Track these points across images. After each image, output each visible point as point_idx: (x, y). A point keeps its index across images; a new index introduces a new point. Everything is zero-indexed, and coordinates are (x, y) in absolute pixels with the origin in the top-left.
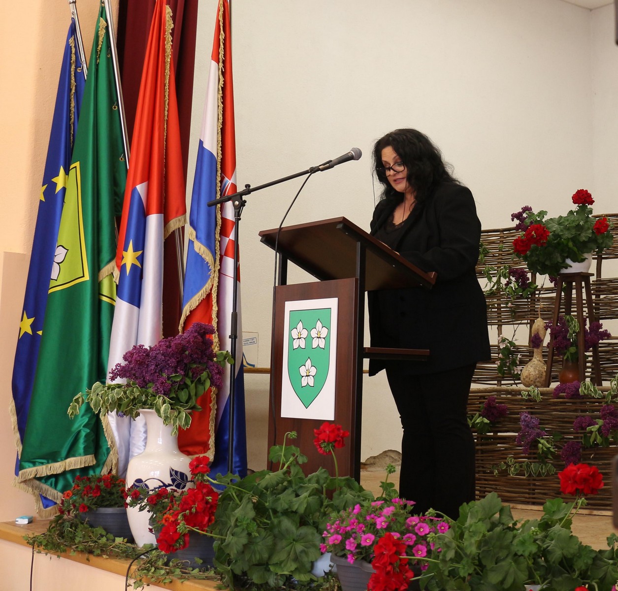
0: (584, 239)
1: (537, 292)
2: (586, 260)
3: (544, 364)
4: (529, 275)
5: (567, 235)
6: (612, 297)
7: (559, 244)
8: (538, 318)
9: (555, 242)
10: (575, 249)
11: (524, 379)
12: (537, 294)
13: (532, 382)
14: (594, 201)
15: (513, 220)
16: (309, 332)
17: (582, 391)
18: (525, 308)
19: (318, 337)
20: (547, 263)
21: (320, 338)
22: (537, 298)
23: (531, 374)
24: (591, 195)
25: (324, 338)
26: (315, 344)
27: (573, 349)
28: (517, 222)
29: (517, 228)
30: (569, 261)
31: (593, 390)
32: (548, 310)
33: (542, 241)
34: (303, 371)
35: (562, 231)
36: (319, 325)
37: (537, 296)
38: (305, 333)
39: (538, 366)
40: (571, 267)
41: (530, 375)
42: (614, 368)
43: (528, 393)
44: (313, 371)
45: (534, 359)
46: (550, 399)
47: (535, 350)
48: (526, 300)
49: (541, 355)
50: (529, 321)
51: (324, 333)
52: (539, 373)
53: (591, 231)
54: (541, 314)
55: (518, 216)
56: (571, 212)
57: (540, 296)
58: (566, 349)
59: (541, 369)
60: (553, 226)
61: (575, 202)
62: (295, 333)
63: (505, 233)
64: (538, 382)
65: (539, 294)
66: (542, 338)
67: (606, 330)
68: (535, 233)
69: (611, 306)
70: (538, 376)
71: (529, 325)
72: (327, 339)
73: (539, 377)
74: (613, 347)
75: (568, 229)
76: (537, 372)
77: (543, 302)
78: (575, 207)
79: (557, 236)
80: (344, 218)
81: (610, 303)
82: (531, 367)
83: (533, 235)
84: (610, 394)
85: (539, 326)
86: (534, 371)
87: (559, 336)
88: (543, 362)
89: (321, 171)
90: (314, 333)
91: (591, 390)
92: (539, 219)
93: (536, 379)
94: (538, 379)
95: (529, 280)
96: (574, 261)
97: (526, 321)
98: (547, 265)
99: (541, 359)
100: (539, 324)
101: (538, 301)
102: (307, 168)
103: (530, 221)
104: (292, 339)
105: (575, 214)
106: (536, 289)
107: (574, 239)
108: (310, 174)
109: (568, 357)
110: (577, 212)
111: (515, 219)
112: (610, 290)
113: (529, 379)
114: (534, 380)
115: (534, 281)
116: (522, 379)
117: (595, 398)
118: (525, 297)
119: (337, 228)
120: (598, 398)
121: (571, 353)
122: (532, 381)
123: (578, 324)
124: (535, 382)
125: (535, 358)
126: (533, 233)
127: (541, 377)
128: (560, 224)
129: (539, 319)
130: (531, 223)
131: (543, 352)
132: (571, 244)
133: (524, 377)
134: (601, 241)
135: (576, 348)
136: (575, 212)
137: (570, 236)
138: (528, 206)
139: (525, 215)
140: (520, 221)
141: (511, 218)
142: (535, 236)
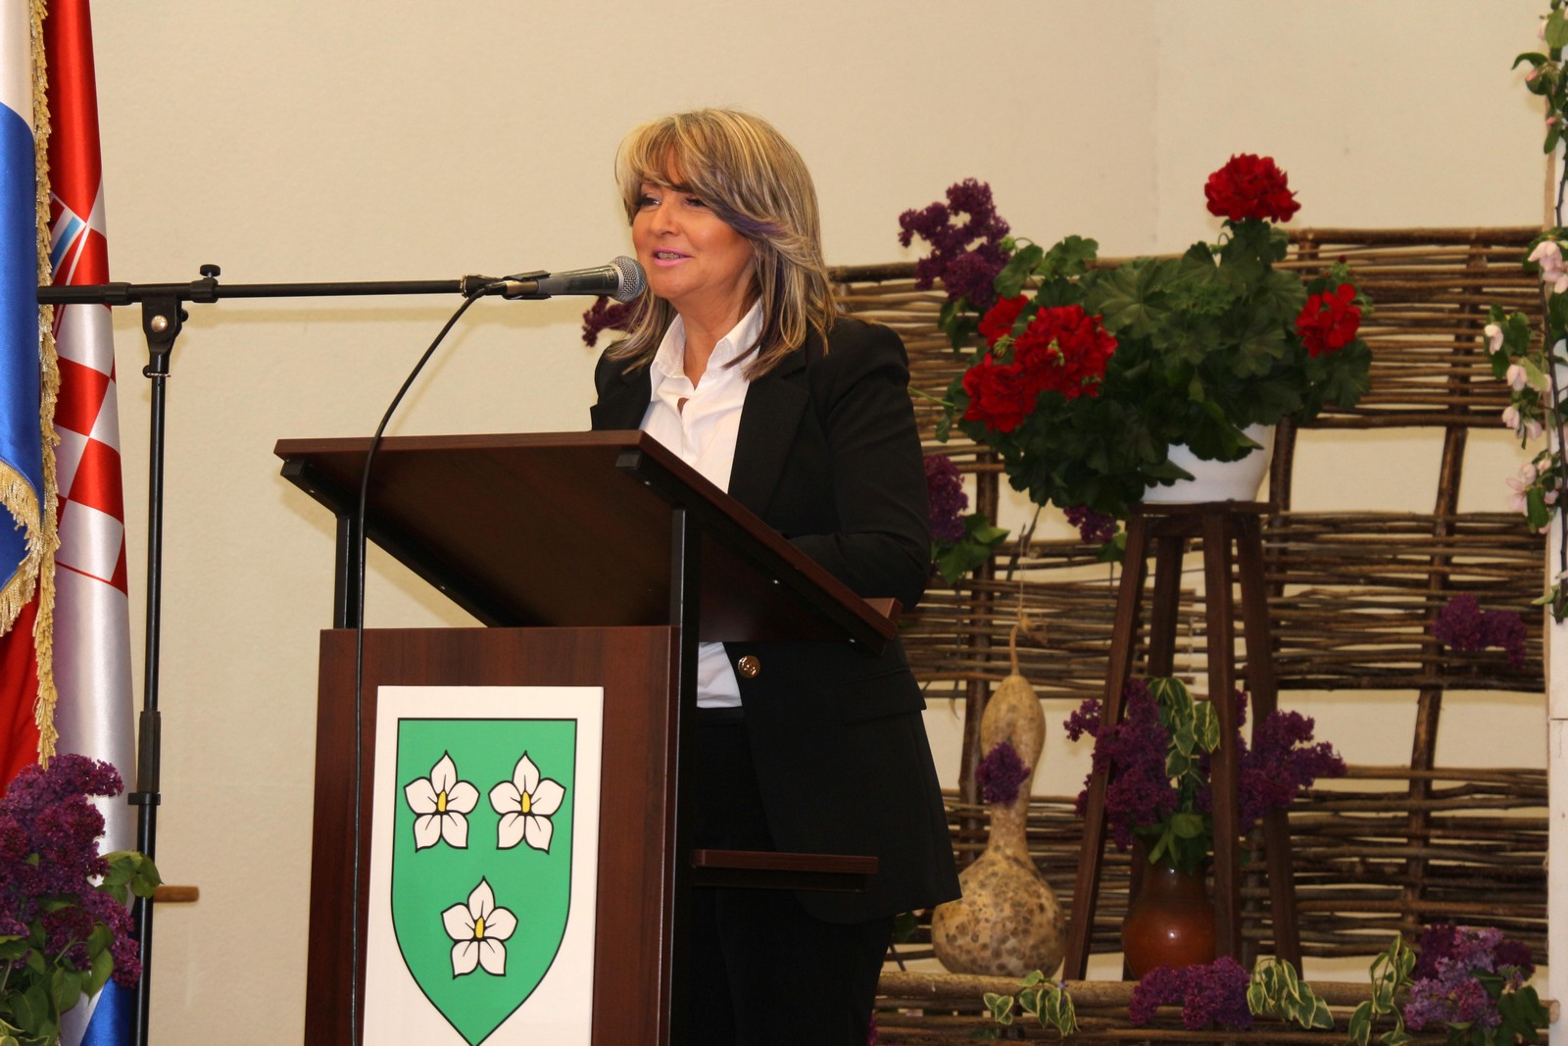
0: (1253, 366)
1: (1002, 560)
2: (1254, 451)
3: (1035, 875)
4: (969, 487)
5: (1186, 350)
6: (1336, 596)
7: (1145, 382)
8: (1007, 672)
9: (1129, 374)
10: (1216, 409)
11: (951, 939)
12: (1001, 568)
13: (988, 953)
14: (1296, 207)
15: (906, 241)
16: (484, 796)
17: (1258, 997)
18: (945, 627)
19: (520, 813)
20: (1098, 463)
21: (530, 814)
22: (1000, 584)
23: (981, 916)
24: (1284, 180)
25: (548, 817)
26: (509, 833)
27: (1186, 824)
30: (1180, 455)
31: (1297, 995)
32: (1050, 641)
33: (1086, 380)
34: (458, 922)
35: (1164, 333)
36: (526, 772)
37: (1001, 575)
38: (465, 798)
39: (1013, 885)
40: (1190, 478)
41: (977, 921)
42: (1338, 903)
43: (1016, 1000)
44: (502, 924)
45: (990, 854)
46: (1109, 1026)
47: (997, 813)
48: (952, 593)
49: (1022, 834)
50: (963, 685)
51: (548, 797)
52: (1017, 914)
53: (1279, 334)
54: (1022, 657)
55: (912, 224)
56: (1200, 252)
57: (1017, 576)
58: (1160, 820)
59: (1023, 896)
60: (1123, 306)
61: (1215, 208)
62: (420, 796)
63: (855, 285)
64: (1013, 952)
65: (1012, 567)
66: (1027, 763)
67: (1327, 747)
68: (1060, 345)
69: (1331, 634)
70: (1010, 926)
71: (961, 703)
72: (562, 819)
73: (1014, 933)
74: (1336, 811)
75: (1185, 322)
76: (1008, 911)
77: (1029, 603)
78: (1214, 232)
79: (1137, 348)
81: (1327, 621)
82: (982, 885)
83: (1054, 355)
84: (1367, 1010)
85: (1013, 709)
86: (996, 905)
87: (1129, 766)
88: (1032, 866)
90: (504, 798)
91: (1290, 996)
93: (1004, 940)
94: (1012, 943)
95: (965, 506)
96: (1203, 454)
97: (949, 685)
98: (1095, 472)
99: (1023, 856)
100: (1013, 700)
101: (1005, 595)
103: (1020, 278)
104: (406, 816)
105: (1217, 259)
106: (999, 544)
107: (1211, 371)
109: (1166, 853)
110: (1226, 251)
111: (916, 238)
112: (1324, 565)
113: (975, 938)
114: (995, 945)
115: (987, 512)
116: (939, 935)
117: (1302, 1030)
118: (950, 582)
119: (617, 465)
120: (1314, 1030)
121: (1179, 840)
122: (985, 947)
123: (1216, 721)
124: (997, 954)
125: (997, 848)
126: (1053, 346)
127: (1026, 932)
128: (1153, 300)
129: (1014, 679)
131: (1030, 822)
132: (1196, 389)
133: (952, 931)
134: (1323, 375)
135: (1204, 820)
136: (1216, 250)
137: (1197, 358)
138: (975, 185)
139: (960, 220)
140: (936, 243)
141: (897, 229)
142: (1062, 362)
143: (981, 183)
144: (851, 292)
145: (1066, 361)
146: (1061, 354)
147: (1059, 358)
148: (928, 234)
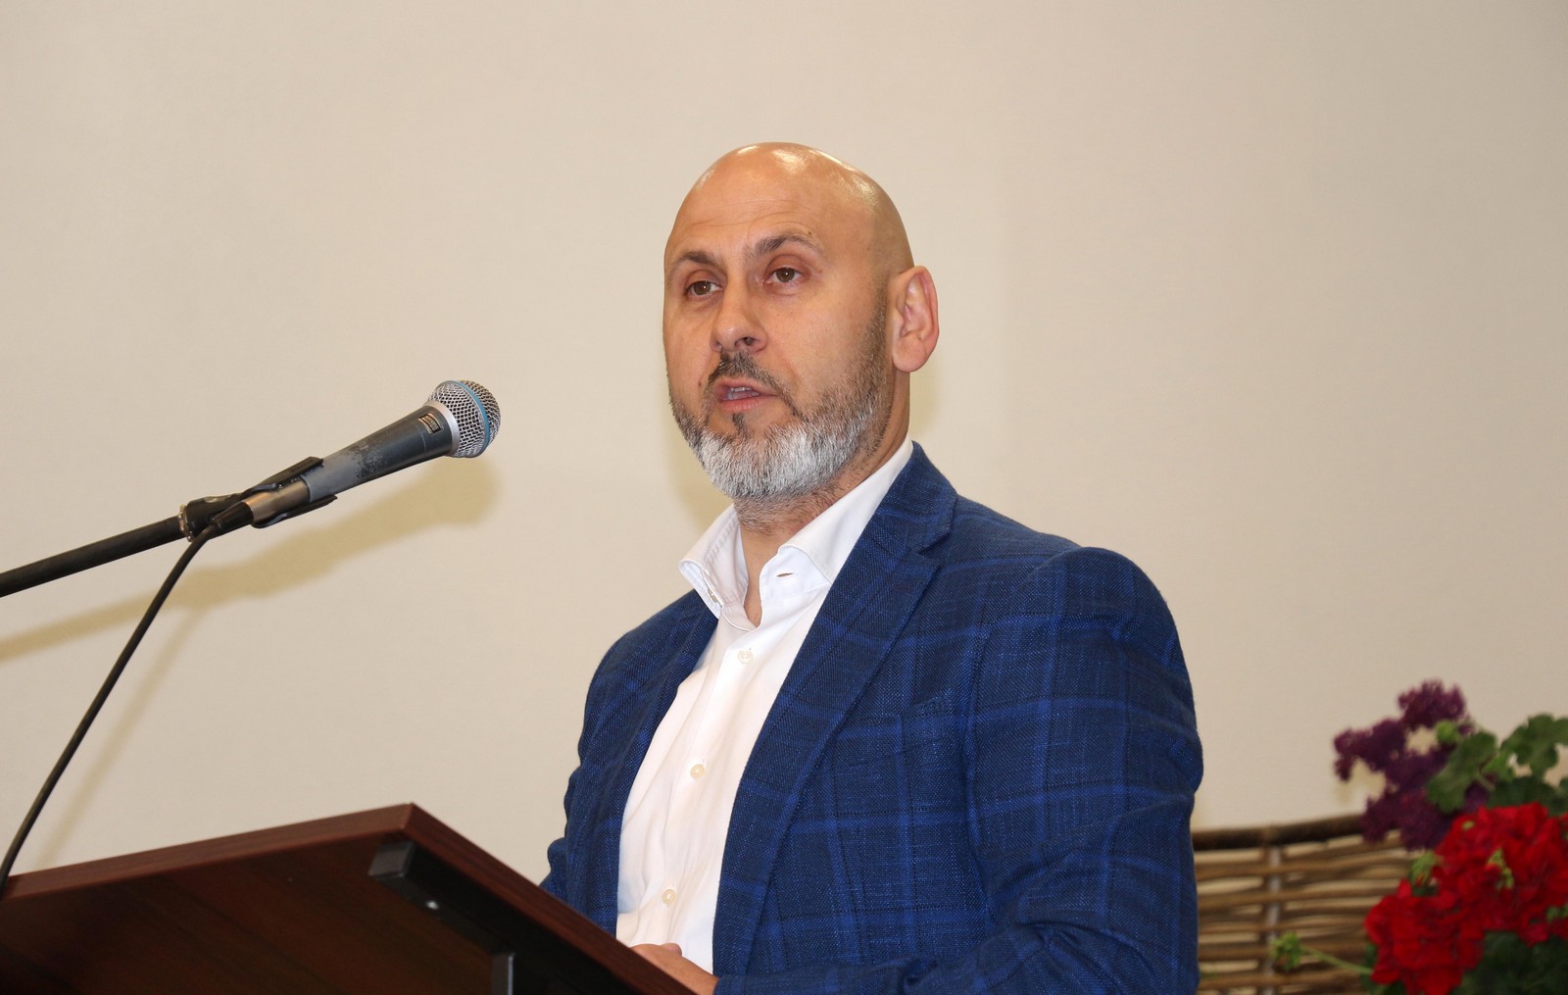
15: (1344, 771)
28: (1367, 787)
29: (1372, 824)
33: (1553, 913)
55: (1353, 750)
68: (1508, 859)
80: (416, 814)
83: (1495, 873)
89: (261, 524)
92: (1522, 771)
102: (169, 507)
103: (1464, 781)
108: (183, 545)
111: (1360, 768)
119: (372, 872)
126: (1496, 859)
130: (1474, 791)
138: (1439, 689)
139: (1421, 741)
140: (1391, 776)
141: (1331, 756)
142: (1510, 883)
143: (1447, 687)
144: (1285, 859)
145: (1517, 882)
146: (1507, 871)
147: (1504, 878)
148: (1377, 762)
